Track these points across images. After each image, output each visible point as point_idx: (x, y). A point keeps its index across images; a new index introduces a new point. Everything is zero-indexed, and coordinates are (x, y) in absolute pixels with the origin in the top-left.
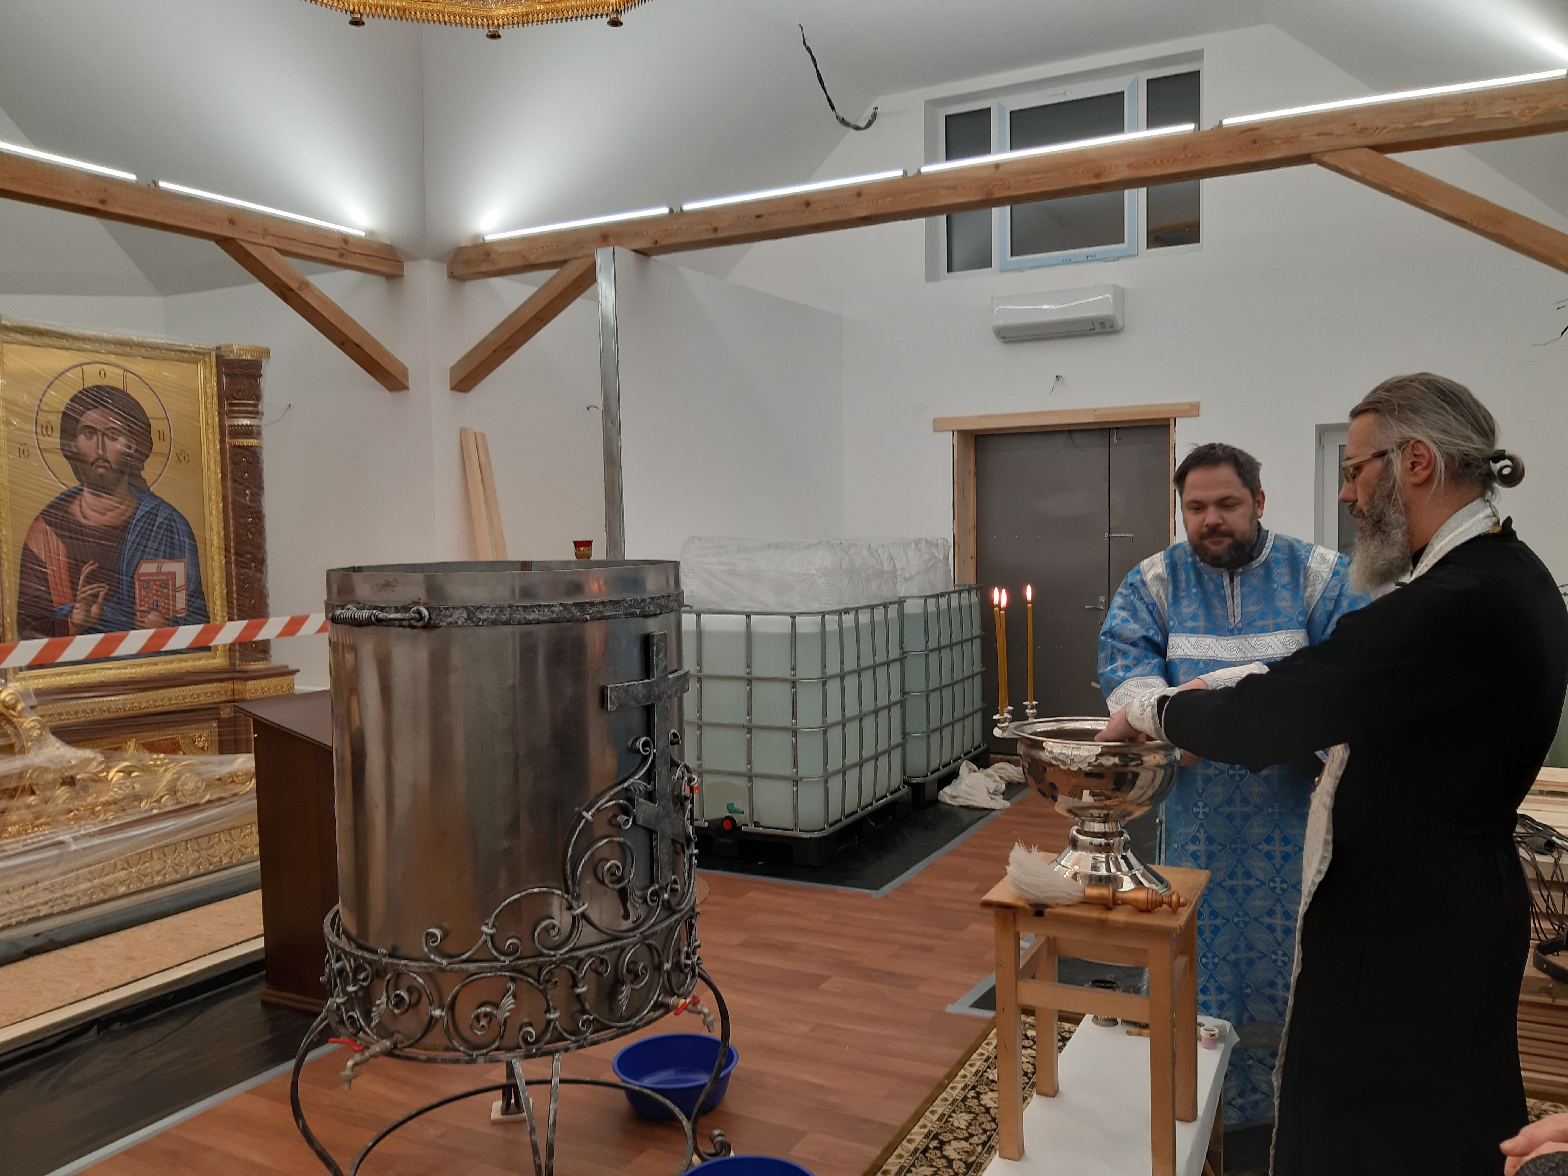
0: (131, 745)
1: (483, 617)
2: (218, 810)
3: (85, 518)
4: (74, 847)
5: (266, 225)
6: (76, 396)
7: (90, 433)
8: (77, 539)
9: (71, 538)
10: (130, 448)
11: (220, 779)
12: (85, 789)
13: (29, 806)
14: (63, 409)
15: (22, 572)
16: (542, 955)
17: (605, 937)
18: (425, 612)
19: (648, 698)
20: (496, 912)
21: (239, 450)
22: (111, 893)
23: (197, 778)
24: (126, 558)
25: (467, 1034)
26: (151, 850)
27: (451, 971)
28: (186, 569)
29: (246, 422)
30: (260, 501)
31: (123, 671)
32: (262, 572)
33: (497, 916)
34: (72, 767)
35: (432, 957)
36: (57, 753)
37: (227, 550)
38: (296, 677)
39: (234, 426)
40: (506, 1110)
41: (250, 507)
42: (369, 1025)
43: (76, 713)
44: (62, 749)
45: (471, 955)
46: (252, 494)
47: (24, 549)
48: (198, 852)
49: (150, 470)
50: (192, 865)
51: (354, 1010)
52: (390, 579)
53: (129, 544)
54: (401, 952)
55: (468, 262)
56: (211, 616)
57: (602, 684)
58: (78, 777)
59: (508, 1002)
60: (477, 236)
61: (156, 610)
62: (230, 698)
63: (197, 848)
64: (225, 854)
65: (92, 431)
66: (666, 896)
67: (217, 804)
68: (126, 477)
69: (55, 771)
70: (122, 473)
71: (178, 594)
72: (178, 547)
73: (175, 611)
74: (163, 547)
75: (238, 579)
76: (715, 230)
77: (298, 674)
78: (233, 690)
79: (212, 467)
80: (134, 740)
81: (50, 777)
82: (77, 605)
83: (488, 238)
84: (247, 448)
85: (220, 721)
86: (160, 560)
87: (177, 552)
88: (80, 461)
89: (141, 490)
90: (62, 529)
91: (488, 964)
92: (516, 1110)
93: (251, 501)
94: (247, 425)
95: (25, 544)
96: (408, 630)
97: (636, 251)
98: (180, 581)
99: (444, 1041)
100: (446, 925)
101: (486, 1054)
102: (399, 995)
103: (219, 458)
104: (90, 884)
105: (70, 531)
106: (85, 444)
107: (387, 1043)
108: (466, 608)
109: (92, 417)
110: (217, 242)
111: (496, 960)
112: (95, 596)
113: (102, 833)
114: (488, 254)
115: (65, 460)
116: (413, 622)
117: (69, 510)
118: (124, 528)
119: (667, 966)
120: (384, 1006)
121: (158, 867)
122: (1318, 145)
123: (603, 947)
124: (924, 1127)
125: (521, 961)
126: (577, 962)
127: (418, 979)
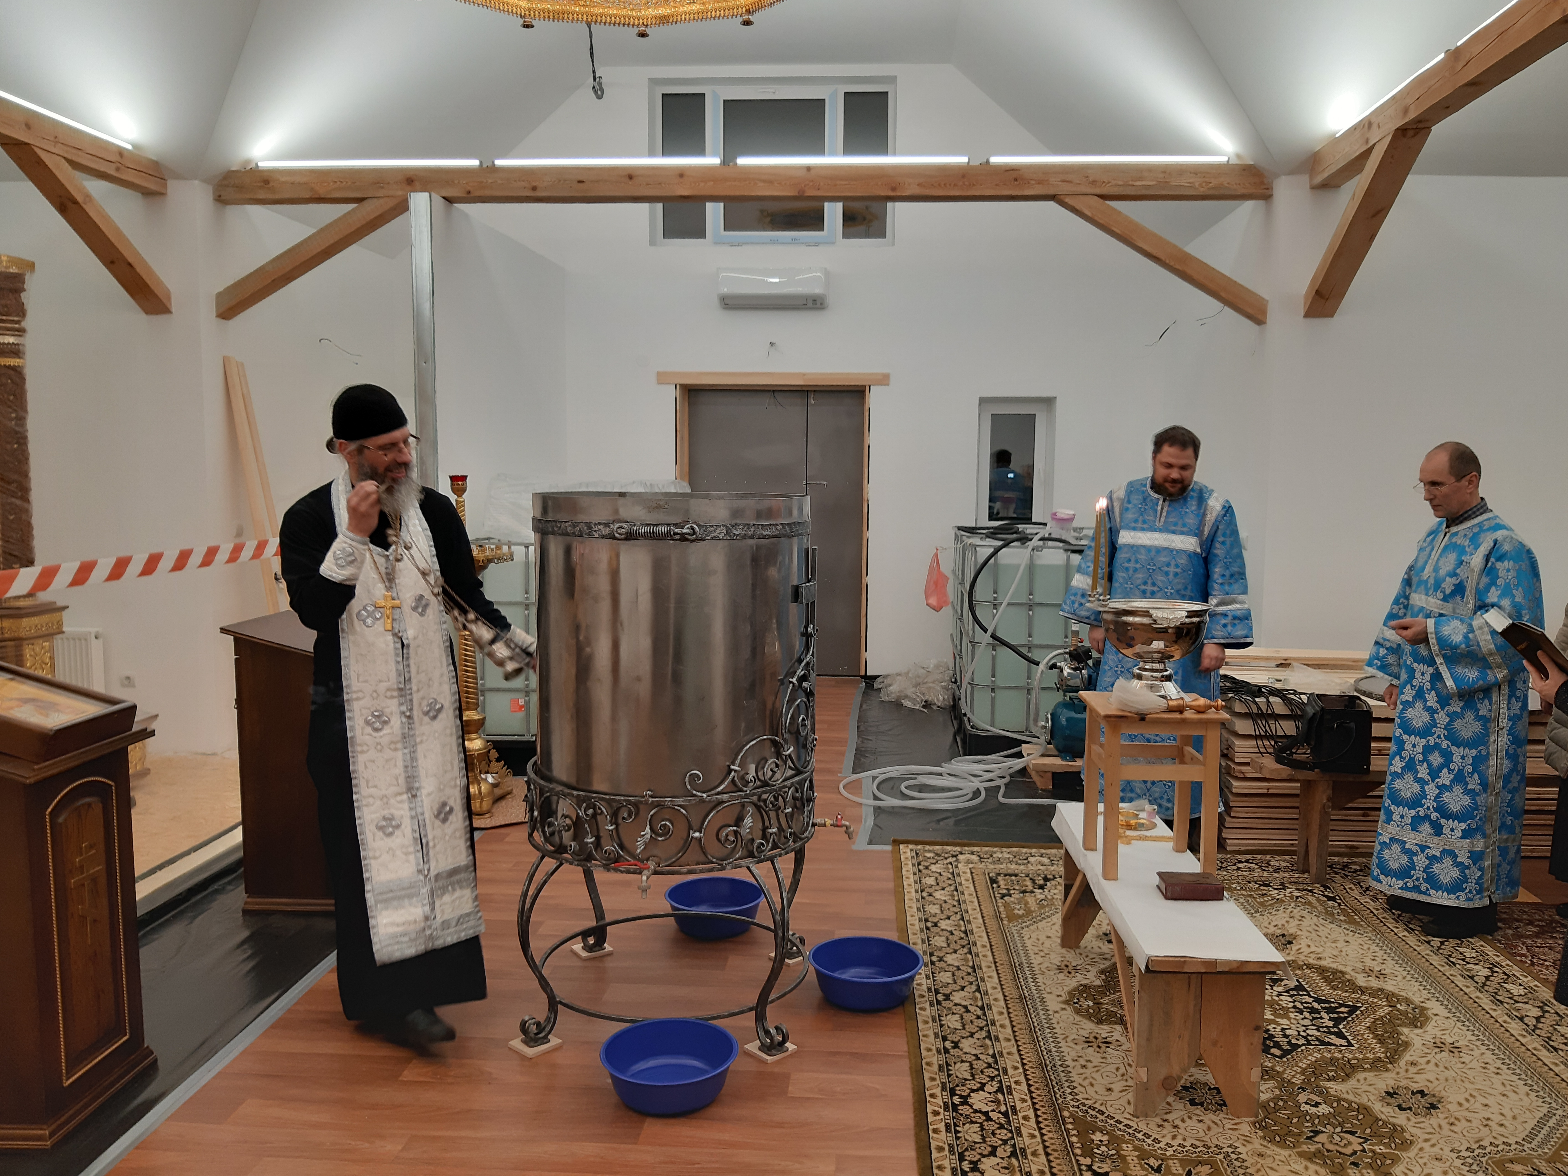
1: (736, 532)
5: (57, 133)
16: (768, 785)
17: (796, 772)
18: (697, 528)
20: (741, 754)
21: (5, 370)
27: (708, 801)
30: (26, 426)
33: (741, 757)
35: (694, 792)
38: (65, 614)
39: (2, 344)
41: (16, 432)
45: (723, 789)
46: (18, 418)
55: (240, 188)
57: (795, 584)
59: (748, 821)
60: (248, 161)
75: (5, 509)
76: (534, 189)
77: (66, 611)
78: (3, 629)
83: (264, 164)
84: (14, 368)
91: (735, 794)
93: (16, 425)
94: (13, 344)
96: (678, 542)
97: (444, 198)
101: (732, 862)
102: (661, 826)
107: (654, 864)
108: (725, 526)
111: (742, 790)
114: (266, 182)
116: (687, 536)
120: (648, 836)
122: (1062, 189)
123: (796, 779)
124: (913, 916)
125: (756, 791)
126: (787, 789)
127: (682, 810)
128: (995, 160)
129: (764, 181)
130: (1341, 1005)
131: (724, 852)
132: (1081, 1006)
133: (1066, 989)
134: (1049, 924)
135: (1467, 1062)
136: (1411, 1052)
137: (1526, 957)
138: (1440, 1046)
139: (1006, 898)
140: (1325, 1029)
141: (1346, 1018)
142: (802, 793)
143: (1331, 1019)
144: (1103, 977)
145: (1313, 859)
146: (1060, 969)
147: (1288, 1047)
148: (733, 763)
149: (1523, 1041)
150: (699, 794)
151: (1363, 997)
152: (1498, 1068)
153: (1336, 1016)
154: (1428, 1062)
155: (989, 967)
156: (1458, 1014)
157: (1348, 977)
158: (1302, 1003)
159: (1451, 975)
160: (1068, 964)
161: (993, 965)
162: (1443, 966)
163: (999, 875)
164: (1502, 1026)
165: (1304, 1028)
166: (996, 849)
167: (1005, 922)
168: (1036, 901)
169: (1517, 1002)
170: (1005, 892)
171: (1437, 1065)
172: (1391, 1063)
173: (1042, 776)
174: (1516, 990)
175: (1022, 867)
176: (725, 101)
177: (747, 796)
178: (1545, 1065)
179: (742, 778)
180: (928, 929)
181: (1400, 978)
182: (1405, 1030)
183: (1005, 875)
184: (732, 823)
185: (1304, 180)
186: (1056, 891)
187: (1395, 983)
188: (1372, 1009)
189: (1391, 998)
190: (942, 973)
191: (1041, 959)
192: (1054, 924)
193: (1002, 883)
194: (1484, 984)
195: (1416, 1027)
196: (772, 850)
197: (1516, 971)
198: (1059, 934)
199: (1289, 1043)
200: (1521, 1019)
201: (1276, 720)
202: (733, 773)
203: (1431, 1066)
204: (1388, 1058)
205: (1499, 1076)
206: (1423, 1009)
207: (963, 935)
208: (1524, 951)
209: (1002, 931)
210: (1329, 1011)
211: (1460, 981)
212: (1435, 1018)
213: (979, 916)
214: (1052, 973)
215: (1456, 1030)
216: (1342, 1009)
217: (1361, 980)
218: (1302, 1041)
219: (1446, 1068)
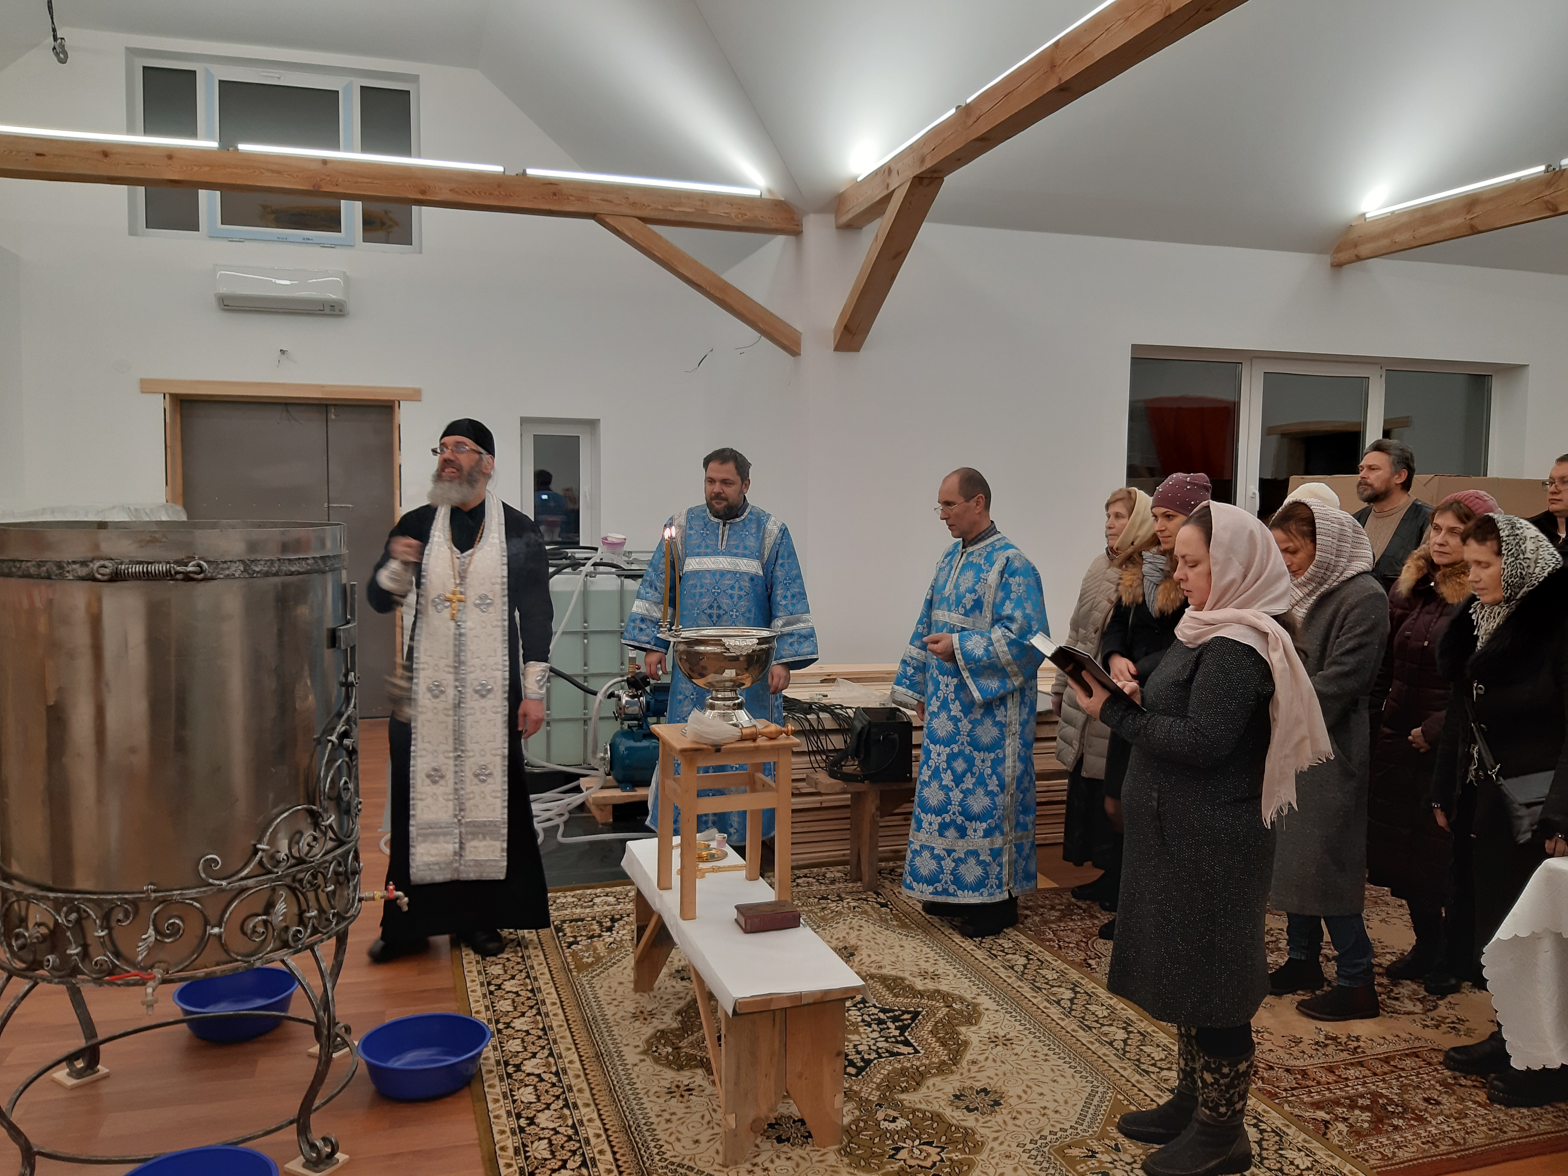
16: (305, 862)
17: (337, 843)
18: (205, 565)
20: (270, 830)
27: (229, 890)
33: (270, 834)
35: (212, 881)
42: (129, 962)
45: (249, 872)
52: (158, 536)
57: (331, 627)
59: (281, 908)
91: (263, 878)
96: (181, 583)
99: (217, 957)
101: (262, 957)
102: (173, 924)
111: (270, 872)
116: (192, 575)
120: (152, 939)
122: (602, 208)
123: (339, 851)
124: (473, 981)
125: (290, 871)
126: (327, 865)
127: (195, 904)
128: (531, 172)
129: (273, 171)
130: (904, 1013)
131: (251, 946)
132: (660, 1054)
133: (644, 1038)
134: (621, 969)
135: (1019, 1053)
136: (971, 1051)
137: (1054, 941)
138: (994, 1040)
139: (573, 947)
140: (893, 1040)
141: (909, 1025)
142: (346, 866)
143: (897, 1028)
144: (680, 1018)
145: (865, 868)
146: (635, 1017)
147: (862, 1064)
148: (260, 841)
149: (1062, 1024)
150: (217, 882)
151: (923, 1001)
152: (1046, 1055)
153: (901, 1024)
154: (987, 1059)
155: (561, 1026)
156: (1005, 1006)
157: (907, 982)
158: (869, 1015)
159: (995, 967)
160: (643, 1009)
161: (565, 1024)
162: (986, 959)
163: (564, 922)
164: (1043, 1012)
165: (873, 1041)
166: (558, 894)
167: (575, 974)
168: (605, 945)
169: (1053, 986)
170: (571, 939)
171: (994, 1061)
172: (954, 1064)
173: (602, 810)
174: (1051, 975)
175: (588, 910)
176: (220, 82)
177: (279, 879)
178: (1084, 1044)
179: (272, 857)
180: (491, 993)
181: (951, 977)
182: (963, 1029)
183: (571, 921)
184: (260, 910)
185: (831, 218)
186: (625, 932)
187: (947, 982)
188: (932, 1012)
189: (947, 998)
190: (511, 1041)
191: (615, 1009)
192: (625, 968)
193: (568, 930)
194: (1023, 973)
195: (972, 1024)
196: (311, 935)
197: (1048, 957)
198: (632, 978)
199: (863, 1059)
200: (1058, 1003)
201: (826, 735)
202: (260, 853)
203: (990, 1062)
204: (951, 1060)
205: (1047, 1063)
206: (976, 1005)
207: (530, 995)
208: (1051, 936)
209: (571, 984)
210: (895, 1019)
211: (1003, 972)
212: (987, 1013)
213: (546, 971)
214: (627, 1023)
215: (1006, 1022)
216: (906, 1016)
217: (919, 985)
218: (874, 1055)
219: (1003, 1062)
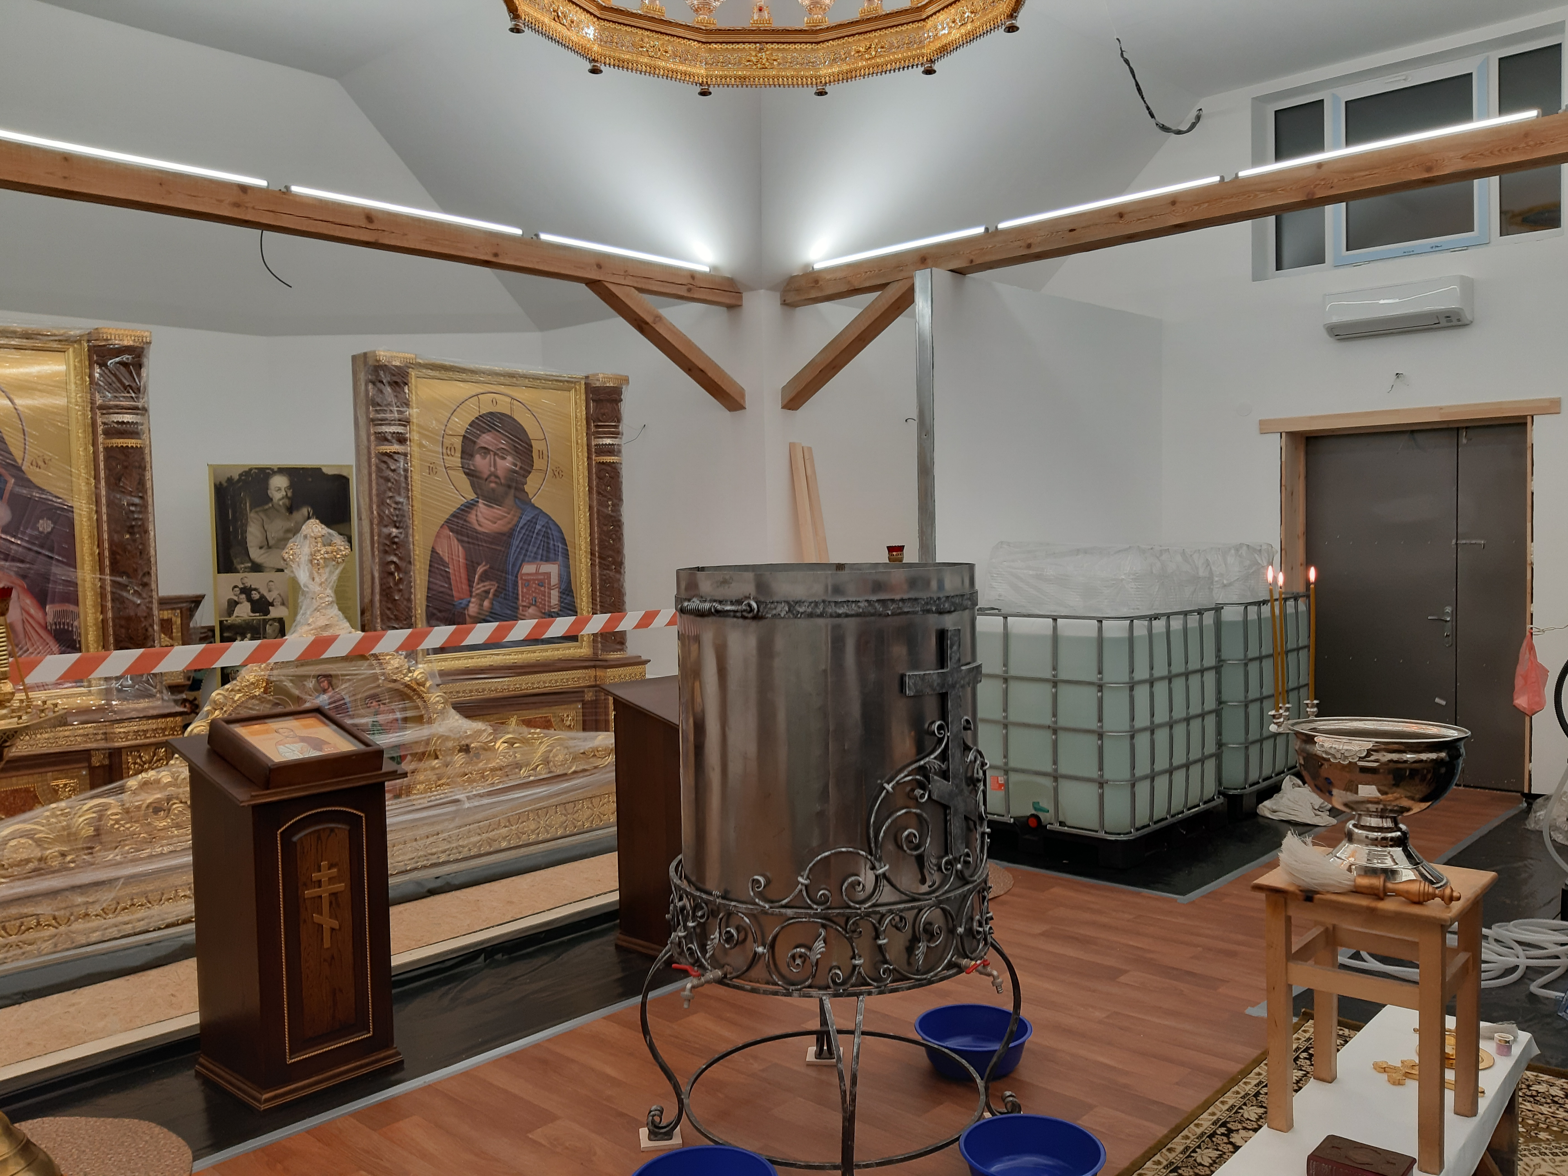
0: (514, 720)
1: (801, 610)
2: (581, 780)
3: (480, 525)
4: (467, 805)
5: (627, 266)
6: (473, 421)
7: (485, 453)
8: (473, 544)
9: (469, 543)
10: (516, 465)
11: (584, 753)
12: (477, 755)
13: (433, 768)
14: (463, 433)
15: (430, 571)
16: (849, 907)
17: (904, 897)
18: (754, 605)
19: (943, 686)
20: (810, 865)
21: (603, 467)
22: (496, 846)
23: (566, 751)
24: (512, 560)
25: (784, 970)
26: (528, 811)
27: (772, 914)
28: (560, 570)
29: (608, 441)
30: (620, 511)
31: (508, 657)
32: (620, 573)
33: (810, 869)
34: (468, 737)
35: (757, 900)
36: (456, 724)
37: (592, 554)
38: (648, 665)
39: (599, 445)
40: (819, 1054)
41: (611, 516)
42: (704, 957)
43: (471, 691)
44: (460, 721)
45: (789, 902)
46: (613, 505)
47: (432, 551)
48: (565, 815)
49: (531, 485)
50: (560, 827)
51: (692, 943)
52: (727, 577)
53: (514, 548)
54: (730, 896)
55: (798, 290)
56: (579, 611)
57: (901, 672)
58: (472, 745)
59: (819, 946)
61: (535, 605)
62: (593, 683)
63: (564, 812)
64: (587, 819)
65: (486, 451)
66: (959, 866)
67: (581, 775)
68: (513, 491)
69: (454, 740)
70: (509, 487)
71: (552, 592)
72: (552, 551)
73: (550, 606)
74: (541, 551)
75: (601, 580)
76: (1029, 246)
77: (649, 663)
78: (596, 677)
79: (581, 481)
80: (515, 717)
81: (450, 744)
82: (473, 600)
83: (817, 266)
84: (609, 464)
85: (584, 703)
86: (538, 562)
87: (552, 555)
88: (477, 477)
89: (523, 501)
90: (462, 535)
91: (802, 911)
92: (829, 1056)
93: (612, 511)
94: (610, 444)
95: (433, 548)
96: (741, 621)
97: (952, 271)
98: (554, 580)
99: (765, 975)
100: (768, 874)
101: (800, 990)
102: (729, 932)
103: (586, 473)
104: (479, 838)
105: (468, 537)
106: (480, 462)
107: (719, 973)
108: (787, 602)
109: (486, 439)
110: (586, 284)
111: (811, 908)
112: (487, 592)
113: (490, 794)
114: (818, 281)
115: (464, 476)
116: (745, 614)
117: (468, 519)
118: (510, 534)
119: (960, 930)
120: (717, 941)
121: (533, 826)
123: (902, 906)
129: (1266, 191)
176: (1346, 102)
